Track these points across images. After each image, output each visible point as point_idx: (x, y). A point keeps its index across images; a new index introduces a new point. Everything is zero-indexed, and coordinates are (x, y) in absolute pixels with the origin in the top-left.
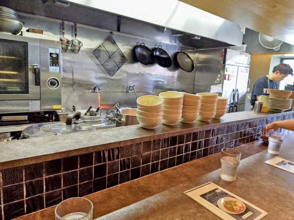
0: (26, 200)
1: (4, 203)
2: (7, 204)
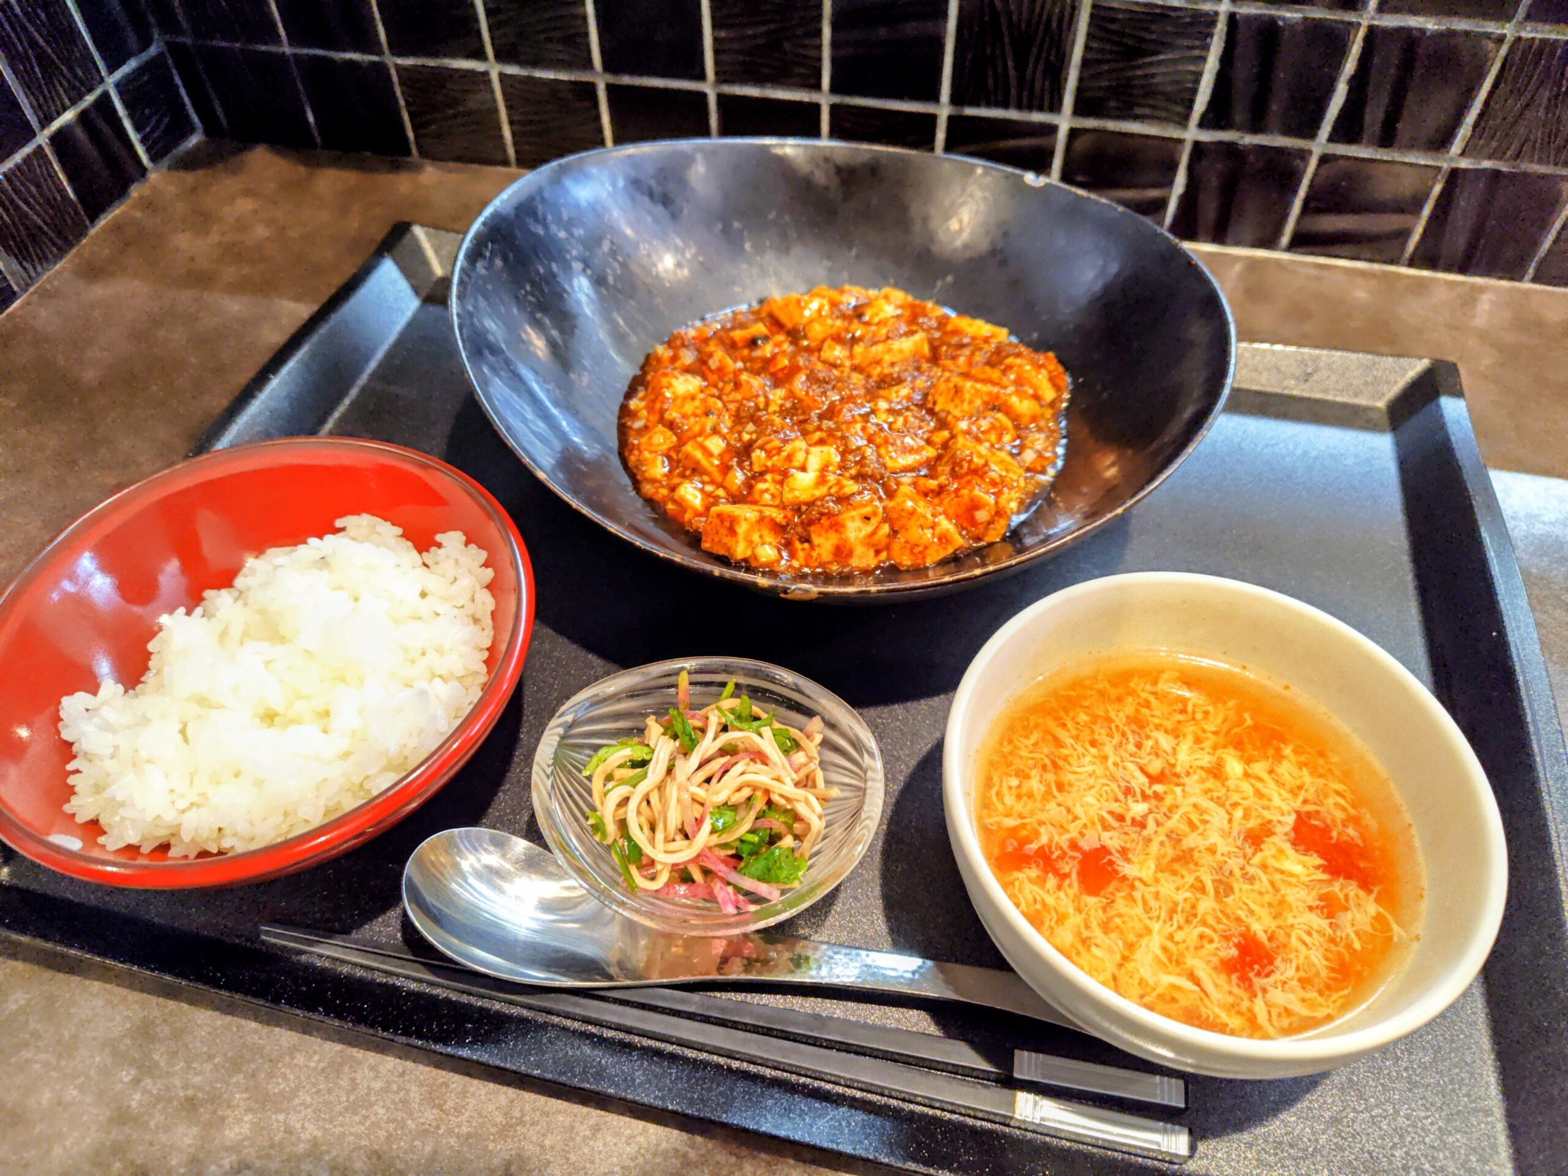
0: (1198, 148)
1: (1080, 110)
2: (1090, 123)
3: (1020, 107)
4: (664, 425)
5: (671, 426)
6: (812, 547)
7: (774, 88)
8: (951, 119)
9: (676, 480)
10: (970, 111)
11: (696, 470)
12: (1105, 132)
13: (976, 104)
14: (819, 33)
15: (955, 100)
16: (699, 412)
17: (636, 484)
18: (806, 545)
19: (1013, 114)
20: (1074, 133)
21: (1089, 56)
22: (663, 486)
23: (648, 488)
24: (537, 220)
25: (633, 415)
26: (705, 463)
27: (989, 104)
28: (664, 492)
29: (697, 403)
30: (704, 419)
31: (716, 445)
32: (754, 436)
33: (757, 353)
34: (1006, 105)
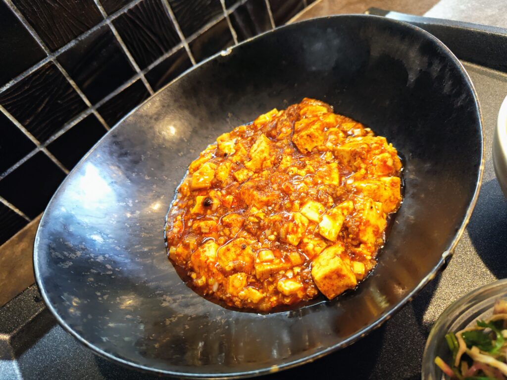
0: (231, 17)
1: (186, 36)
2: (194, 37)
3: (167, 51)
4: (231, 274)
5: (235, 271)
6: (365, 243)
7: (69, 124)
8: (145, 76)
9: (271, 288)
10: (151, 67)
11: (273, 274)
12: (201, 35)
13: (151, 62)
14: (69, 85)
15: (142, 68)
16: (238, 252)
17: (256, 310)
18: (362, 246)
19: (167, 55)
20: (190, 45)
21: (176, 11)
22: (270, 298)
23: (264, 306)
24: (63, 261)
25: (207, 285)
26: (273, 267)
27: (156, 59)
28: (274, 299)
29: (233, 250)
30: (245, 252)
31: (267, 255)
32: (275, 233)
33: (214, 207)
34: (162, 54)
